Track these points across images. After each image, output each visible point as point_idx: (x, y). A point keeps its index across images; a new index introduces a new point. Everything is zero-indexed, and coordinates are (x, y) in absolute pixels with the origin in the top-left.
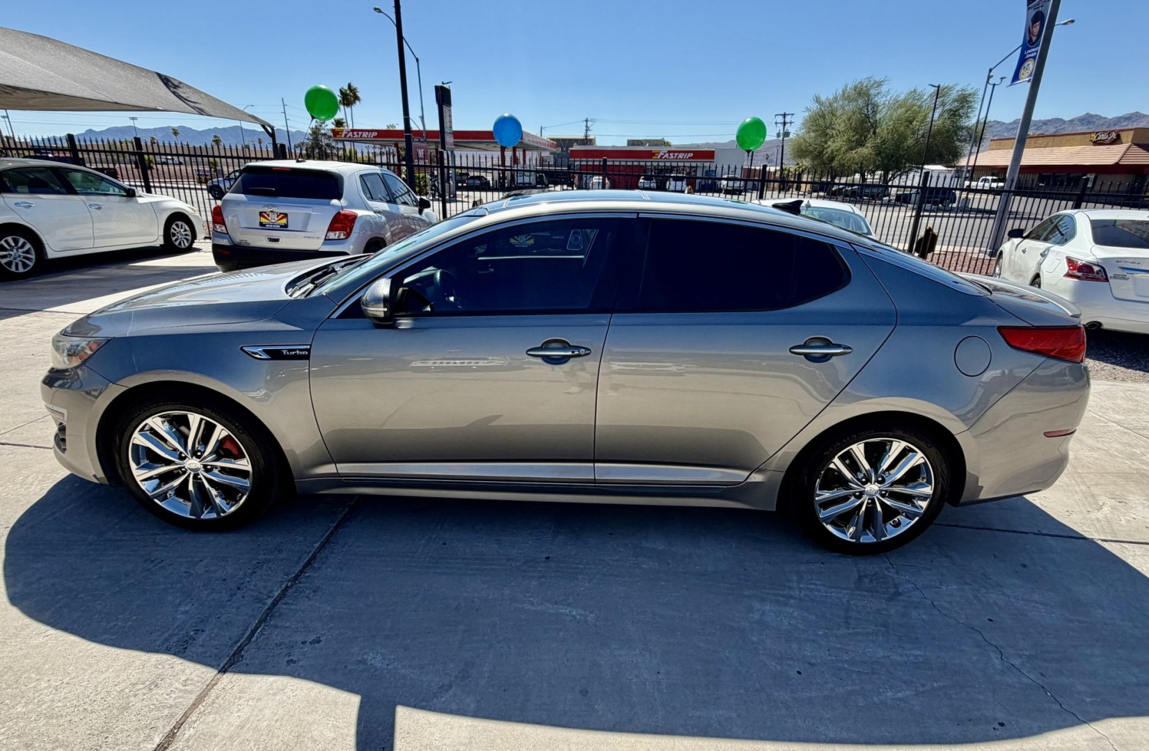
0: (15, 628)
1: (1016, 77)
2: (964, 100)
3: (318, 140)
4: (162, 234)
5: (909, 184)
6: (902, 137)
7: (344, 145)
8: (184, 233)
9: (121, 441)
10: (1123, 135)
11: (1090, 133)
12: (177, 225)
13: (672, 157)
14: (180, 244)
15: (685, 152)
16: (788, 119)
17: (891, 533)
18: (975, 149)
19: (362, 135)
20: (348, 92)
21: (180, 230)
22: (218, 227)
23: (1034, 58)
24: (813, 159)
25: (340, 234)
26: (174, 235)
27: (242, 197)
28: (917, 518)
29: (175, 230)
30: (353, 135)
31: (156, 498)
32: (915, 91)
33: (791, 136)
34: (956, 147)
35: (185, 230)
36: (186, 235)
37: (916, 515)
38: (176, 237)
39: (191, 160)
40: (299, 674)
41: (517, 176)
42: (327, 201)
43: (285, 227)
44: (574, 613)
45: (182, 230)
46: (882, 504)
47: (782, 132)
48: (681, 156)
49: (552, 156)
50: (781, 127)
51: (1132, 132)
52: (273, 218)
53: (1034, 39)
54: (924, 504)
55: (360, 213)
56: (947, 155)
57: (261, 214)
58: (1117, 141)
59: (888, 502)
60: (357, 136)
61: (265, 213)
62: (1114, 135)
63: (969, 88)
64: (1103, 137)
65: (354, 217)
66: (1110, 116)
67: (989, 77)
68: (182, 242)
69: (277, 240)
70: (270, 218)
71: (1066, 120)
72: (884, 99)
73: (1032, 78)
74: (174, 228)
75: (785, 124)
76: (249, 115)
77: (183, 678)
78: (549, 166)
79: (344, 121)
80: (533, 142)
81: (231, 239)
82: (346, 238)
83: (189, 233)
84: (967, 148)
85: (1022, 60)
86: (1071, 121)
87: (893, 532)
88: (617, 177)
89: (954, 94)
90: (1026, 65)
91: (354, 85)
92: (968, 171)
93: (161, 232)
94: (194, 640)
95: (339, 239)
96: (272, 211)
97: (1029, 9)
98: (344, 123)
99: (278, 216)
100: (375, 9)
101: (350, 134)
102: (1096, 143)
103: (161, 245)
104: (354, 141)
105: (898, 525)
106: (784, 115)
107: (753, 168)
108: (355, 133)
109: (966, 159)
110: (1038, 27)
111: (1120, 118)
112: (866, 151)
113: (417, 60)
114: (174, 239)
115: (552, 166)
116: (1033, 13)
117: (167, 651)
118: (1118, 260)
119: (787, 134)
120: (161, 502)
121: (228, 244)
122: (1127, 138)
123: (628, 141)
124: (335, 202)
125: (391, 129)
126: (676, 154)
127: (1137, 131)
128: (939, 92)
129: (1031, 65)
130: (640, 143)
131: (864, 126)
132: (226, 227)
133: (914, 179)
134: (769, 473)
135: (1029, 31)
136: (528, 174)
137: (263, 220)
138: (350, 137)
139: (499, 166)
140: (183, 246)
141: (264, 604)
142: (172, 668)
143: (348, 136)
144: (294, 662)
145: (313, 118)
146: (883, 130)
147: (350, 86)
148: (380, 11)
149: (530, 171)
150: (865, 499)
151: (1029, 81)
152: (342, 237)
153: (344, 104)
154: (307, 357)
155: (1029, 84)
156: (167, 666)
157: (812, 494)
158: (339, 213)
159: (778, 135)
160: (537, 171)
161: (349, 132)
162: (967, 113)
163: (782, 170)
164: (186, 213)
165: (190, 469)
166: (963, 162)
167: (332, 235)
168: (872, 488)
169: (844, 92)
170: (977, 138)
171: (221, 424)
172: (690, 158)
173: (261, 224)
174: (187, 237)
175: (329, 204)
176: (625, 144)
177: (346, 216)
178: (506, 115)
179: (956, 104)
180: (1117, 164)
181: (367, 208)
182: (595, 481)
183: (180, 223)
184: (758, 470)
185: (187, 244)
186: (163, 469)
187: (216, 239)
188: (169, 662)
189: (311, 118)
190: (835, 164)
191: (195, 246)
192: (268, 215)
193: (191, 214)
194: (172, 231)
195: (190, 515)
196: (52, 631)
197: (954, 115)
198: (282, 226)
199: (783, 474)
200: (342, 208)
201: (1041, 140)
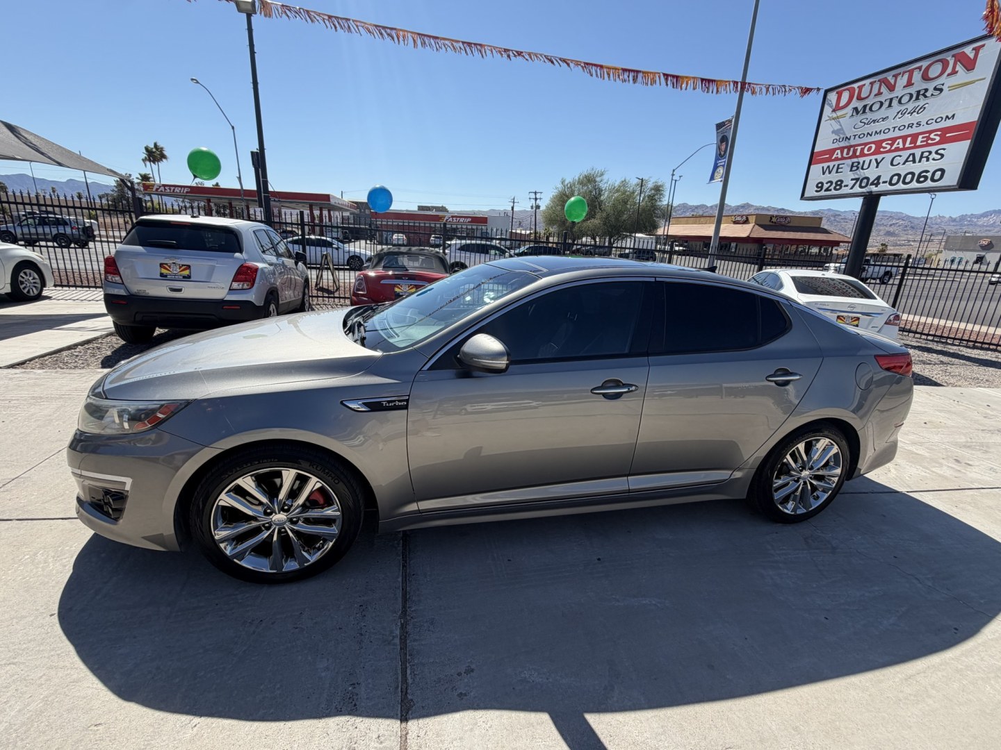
0: (151, 725)
1: (712, 178)
2: (658, 189)
3: (124, 192)
4: (9, 282)
5: (628, 246)
6: (620, 213)
7: (151, 198)
8: (32, 281)
9: (204, 505)
10: (750, 218)
11: (731, 216)
12: (25, 273)
13: (455, 221)
14: (28, 292)
15: (465, 217)
16: (538, 196)
17: (815, 505)
18: (667, 223)
19: (174, 190)
20: (154, 150)
21: (29, 278)
22: (110, 277)
23: (723, 166)
24: (559, 226)
25: (243, 285)
26: (22, 283)
27: (139, 248)
28: (830, 492)
29: (23, 278)
30: (165, 189)
31: (235, 558)
32: (625, 180)
33: (541, 209)
34: (655, 221)
35: (34, 279)
36: (35, 283)
37: (830, 489)
38: (24, 285)
39: (10, 206)
40: (478, 705)
41: (326, 232)
42: (231, 254)
43: (187, 278)
44: (654, 602)
45: (31, 278)
46: (811, 484)
47: (534, 205)
48: (462, 220)
49: (352, 216)
50: (533, 201)
51: (754, 216)
52: (176, 270)
53: (722, 153)
54: (836, 479)
55: (260, 265)
56: (650, 227)
57: (162, 265)
58: (746, 222)
59: (814, 482)
60: (169, 191)
61: (166, 264)
62: (744, 218)
63: (660, 180)
64: (739, 219)
65: (256, 270)
66: (733, 205)
67: (673, 175)
68: (31, 291)
69: (180, 290)
70: (171, 270)
71: (709, 206)
72: (606, 185)
73: (723, 179)
74: (21, 276)
75: (536, 199)
76: (108, 169)
77: (375, 736)
78: (349, 224)
79: (151, 176)
80: (339, 203)
81: (127, 289)
82: (250, 288)
83: (38, 281)
84: (662, 222)
85: (716, 167)
86: (711, 207)
87: (815, 504)
88: (412, 235)
89: (650, 185)
90: (718, 170)
91: (160, 144)
92: (664, 239)
93: (9, 280)
94: (357, 694)
95: (242, 289)
96: (174, 263)
97: (718, 133)
98: (150, 178)
99: (180, 268)
100: (192, 80)
101: (162, 188)
102: (735, 223)
103: (6, 294)
104: (161, 195)
105: (817, 498)
106: (535, 193)
107: (514, 231)
108: (167, 188)
109: (662, 229)
110: (724, 146)
111: (738, 206)
112: (596, 221)
113: (233, 128)
114: (22, 287)
115: (351, 224)
116: (720, 138)
117: (339, 713)
118: (816, 303)
119: (538, 207)
120: (240, 561)
121: (125, 294)
122: (753, 219)
123: (419, 207)
124: (237, 255)
125: (199, 186)
126: (458, 219)
127: (757, 216)
128: (642, 183)
129: (721, 171)
130: (428, 208)
131: (594, 203)
132: (120, 276)
133: (629, 243)
134: (746, 471)
135: (719, 148)
136: (336, 230)
137: (164, 271)
138: (162, 191)
139: (309, 222)
140: (32, 294)
141: (395, 644)
142: (356, 728)
143: (159, 190)
144: (465, 695)
145: (195, 177)
146: (608, 206)
147: (155, 145)
148: (198, 82)
149: (337, 227)
150: (801, 481)
151: (721, 181)
152: (245, 286)
153: (150, 161)
154: (406, 407)
155: (722, 183)
156: (350, 728)
157: (771, 483)
158: (242, 266)
159: (532, 207)
160: (343, 228)
161: (160, 187)
162: (660, 198)
163: (536, 233)
164: (35, 262)
165: (275, 524)
166: (660, 232)
167: (235, 285)
168: (806, 473)
169: (579, 179)
170: (668, 215)
171: (315, 476)
172: (469, 222)
173: (162, 275)
174: (36, 285)
175: (233, 257)
176: (416, 209)
177: (248, 268)
178: (378, 186)
179: (653, 192)
180: (748, 236)
181: (263, 261)
182: (629, 491)
183: (28, 271)
184: (739, 469)
185: (36, 292)
186: (245, 527)
187: (108, 288)
188: (349, 723)
189: (193, 177)
190: (576, 229)
191: (45, 293)
192: (170, 267)
193: (40, 262)
194: (20, 279)
195: (271, 569)
196: (196, 720)
197: (652, 200)
198: (184, 277)
199: (755, 470)
200: (245, 260)
201: (702, 219)
